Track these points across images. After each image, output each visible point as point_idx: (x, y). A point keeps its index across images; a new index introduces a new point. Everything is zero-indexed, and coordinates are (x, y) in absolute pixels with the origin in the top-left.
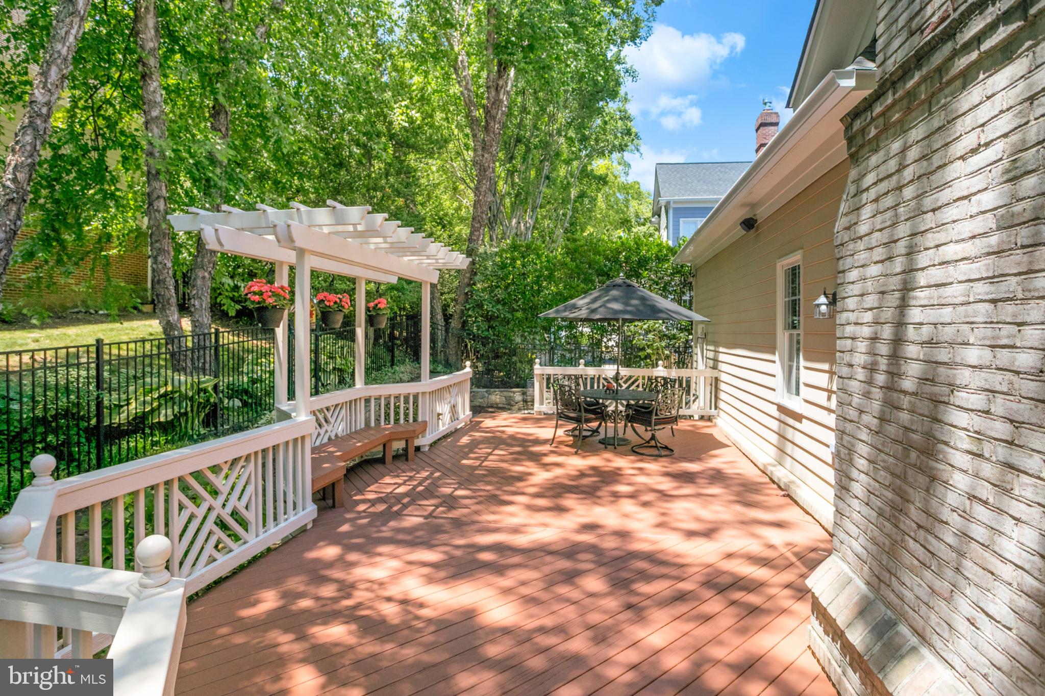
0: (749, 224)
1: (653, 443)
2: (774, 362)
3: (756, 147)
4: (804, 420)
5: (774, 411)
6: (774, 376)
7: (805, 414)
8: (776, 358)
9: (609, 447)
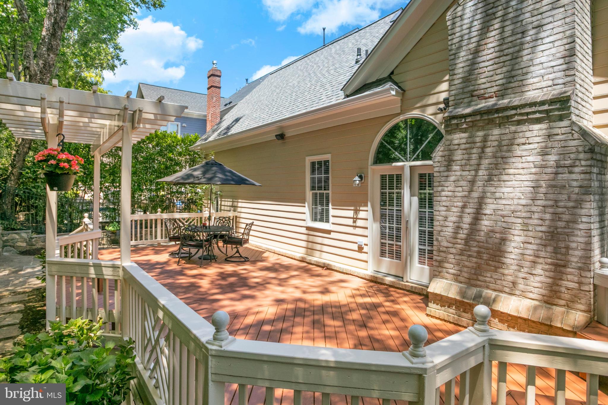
0: (281, 136)
1: (237, 255)
2: (305, 207)
3: (208, 86)
4: (332, 233)
5: (304, 230)
6: (305, 213)
7: (332, 229)
8: (306, 205)
9: (212, 261)
